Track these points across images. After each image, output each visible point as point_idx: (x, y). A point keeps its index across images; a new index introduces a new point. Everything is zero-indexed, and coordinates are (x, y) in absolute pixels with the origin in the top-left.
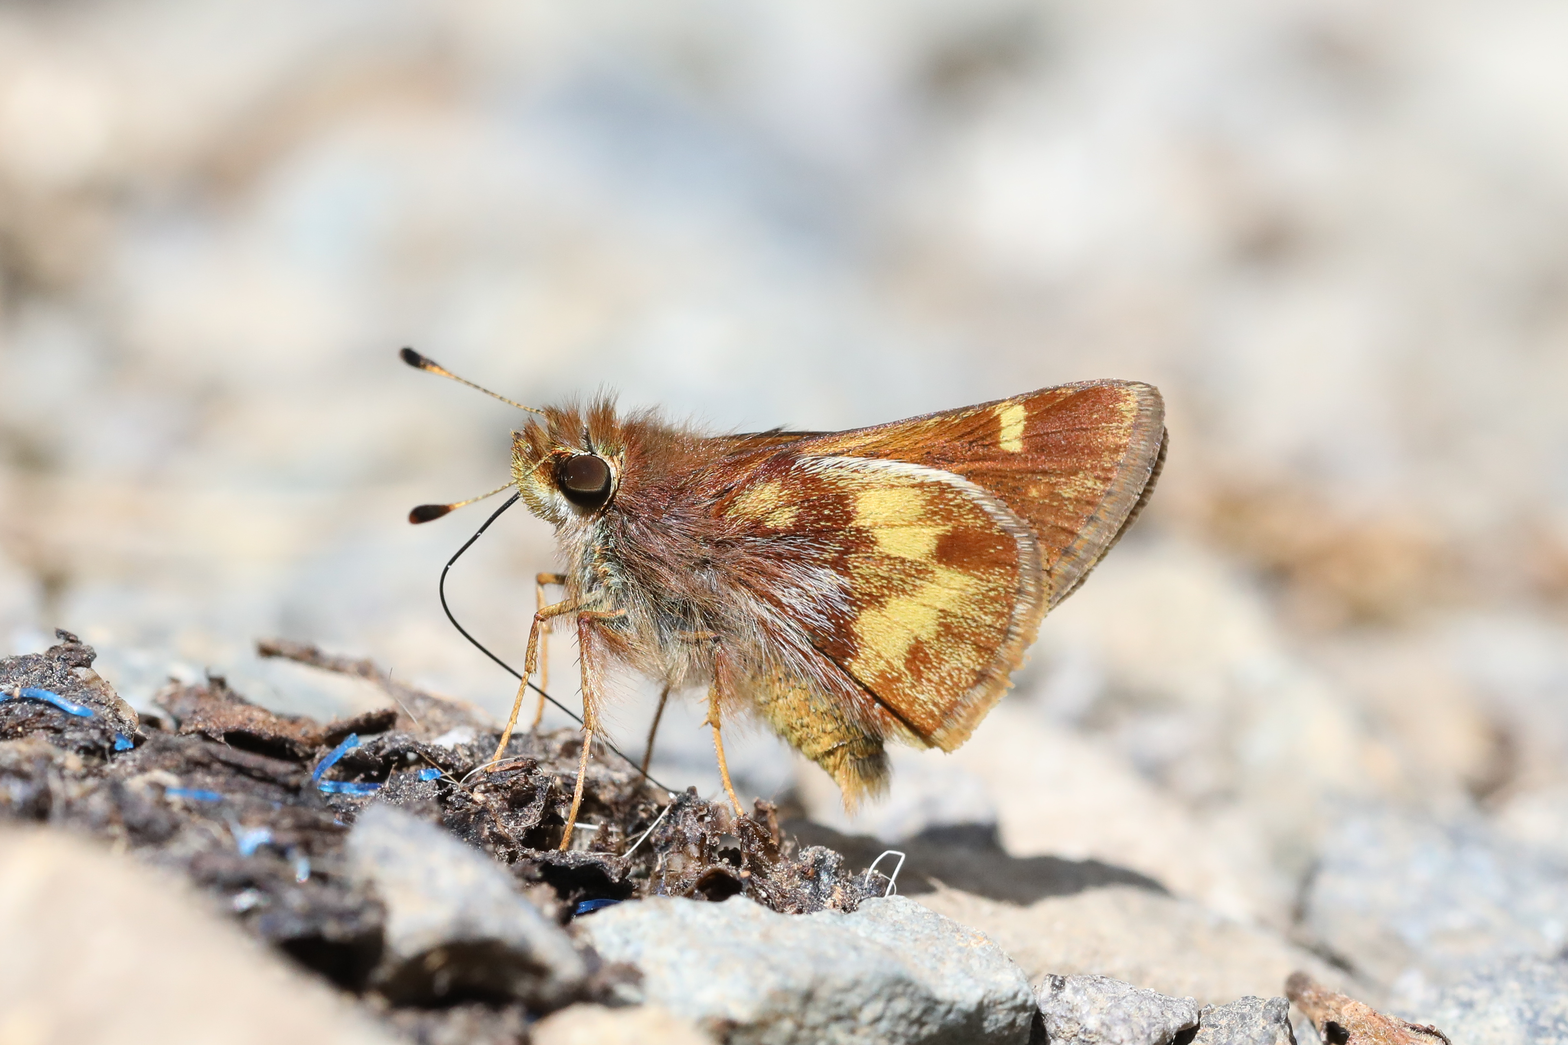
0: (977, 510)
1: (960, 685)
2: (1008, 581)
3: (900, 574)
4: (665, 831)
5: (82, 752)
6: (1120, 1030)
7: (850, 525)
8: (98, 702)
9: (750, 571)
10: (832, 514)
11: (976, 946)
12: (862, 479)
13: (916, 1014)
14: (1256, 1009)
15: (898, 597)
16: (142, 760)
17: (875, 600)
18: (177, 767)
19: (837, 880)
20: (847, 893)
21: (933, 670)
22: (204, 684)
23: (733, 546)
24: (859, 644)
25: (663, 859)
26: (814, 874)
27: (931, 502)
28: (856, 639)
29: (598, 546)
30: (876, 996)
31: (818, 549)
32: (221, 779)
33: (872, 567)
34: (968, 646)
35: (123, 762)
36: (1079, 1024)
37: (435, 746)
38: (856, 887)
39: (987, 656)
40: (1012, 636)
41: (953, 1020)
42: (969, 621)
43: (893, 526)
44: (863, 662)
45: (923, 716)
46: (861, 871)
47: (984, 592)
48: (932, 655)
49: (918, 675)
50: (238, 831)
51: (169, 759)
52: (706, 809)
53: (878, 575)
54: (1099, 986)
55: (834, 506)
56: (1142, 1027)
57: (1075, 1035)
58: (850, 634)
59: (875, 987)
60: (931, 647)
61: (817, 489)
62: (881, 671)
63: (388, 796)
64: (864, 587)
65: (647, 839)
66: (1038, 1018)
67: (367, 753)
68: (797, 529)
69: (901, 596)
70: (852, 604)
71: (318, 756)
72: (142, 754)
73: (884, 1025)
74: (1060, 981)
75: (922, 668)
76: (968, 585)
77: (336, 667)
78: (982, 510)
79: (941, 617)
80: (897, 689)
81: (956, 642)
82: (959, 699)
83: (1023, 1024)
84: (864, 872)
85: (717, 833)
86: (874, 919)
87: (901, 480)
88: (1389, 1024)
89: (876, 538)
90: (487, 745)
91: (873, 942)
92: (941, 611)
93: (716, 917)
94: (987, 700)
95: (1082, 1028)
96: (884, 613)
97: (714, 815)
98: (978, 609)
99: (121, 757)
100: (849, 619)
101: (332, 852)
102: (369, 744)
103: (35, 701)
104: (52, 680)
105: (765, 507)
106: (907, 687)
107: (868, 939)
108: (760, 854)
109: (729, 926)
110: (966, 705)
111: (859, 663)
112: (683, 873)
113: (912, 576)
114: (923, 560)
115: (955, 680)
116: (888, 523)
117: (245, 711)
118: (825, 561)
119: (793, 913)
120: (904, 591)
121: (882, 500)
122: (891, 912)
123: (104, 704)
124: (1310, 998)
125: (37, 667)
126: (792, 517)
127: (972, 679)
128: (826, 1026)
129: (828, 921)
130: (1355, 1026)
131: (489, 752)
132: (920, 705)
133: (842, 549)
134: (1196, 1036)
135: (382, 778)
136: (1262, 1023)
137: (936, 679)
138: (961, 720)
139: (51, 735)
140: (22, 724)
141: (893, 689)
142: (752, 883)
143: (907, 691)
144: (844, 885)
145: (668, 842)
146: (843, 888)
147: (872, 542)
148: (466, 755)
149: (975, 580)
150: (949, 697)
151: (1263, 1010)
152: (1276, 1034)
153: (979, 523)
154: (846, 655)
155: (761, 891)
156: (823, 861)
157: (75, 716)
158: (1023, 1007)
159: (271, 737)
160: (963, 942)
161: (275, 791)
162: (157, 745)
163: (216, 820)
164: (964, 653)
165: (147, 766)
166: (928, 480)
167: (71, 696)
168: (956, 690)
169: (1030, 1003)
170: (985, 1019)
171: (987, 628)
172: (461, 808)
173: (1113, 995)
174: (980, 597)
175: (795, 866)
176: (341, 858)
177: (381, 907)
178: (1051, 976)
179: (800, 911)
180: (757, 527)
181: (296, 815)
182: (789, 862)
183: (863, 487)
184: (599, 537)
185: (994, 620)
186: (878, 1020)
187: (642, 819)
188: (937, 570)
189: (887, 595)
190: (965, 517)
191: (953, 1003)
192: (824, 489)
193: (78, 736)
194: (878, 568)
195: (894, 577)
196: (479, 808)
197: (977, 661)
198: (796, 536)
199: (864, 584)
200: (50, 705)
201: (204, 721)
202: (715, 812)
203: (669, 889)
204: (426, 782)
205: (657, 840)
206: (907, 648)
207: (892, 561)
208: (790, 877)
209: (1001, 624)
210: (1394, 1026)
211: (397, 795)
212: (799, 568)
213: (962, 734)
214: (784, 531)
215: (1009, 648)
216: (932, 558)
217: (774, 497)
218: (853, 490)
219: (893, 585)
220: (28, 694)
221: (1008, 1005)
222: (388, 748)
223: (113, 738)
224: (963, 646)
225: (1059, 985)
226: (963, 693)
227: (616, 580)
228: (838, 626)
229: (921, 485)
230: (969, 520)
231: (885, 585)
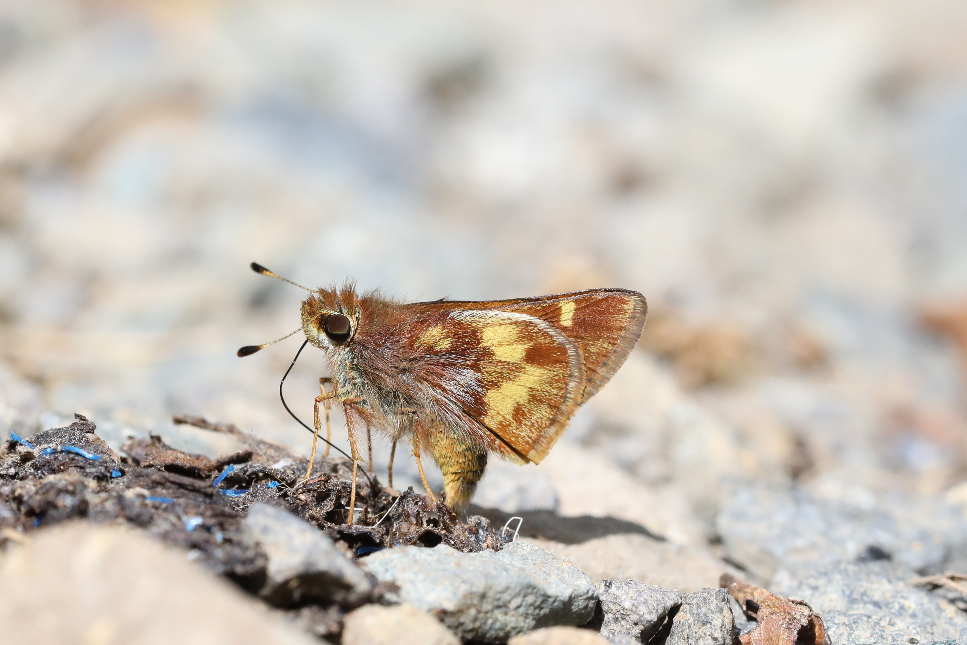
0: (545, 334)
1: (542, 426)
2: (564, 371)
3: (507, 370)
4: (397, 510)
5: (96, 478)
6: (642, 608)
7: (479, 346)
8: (102, 452)
9: (429, 373)
10: (470, 340)
11: (565, 566)
12: (485, 321)
13: (538, 603)
14: (711, 595)
15: (507, 382)
16: (127, 482)
17: (495, 385)
18: (147, 485)
19: (488, 533)
20: (494, 540)
21: (527, 419)
22: (148, 440)
23: (419, 361)
24: (487, 408)
25: (396, 525)
26: (476, 530)
27: (521, 332)
28: (486, 406)
29: (348, 362)
30: (517, 595)
31: (463, 359)
32: (171, 491)
33: (492, 367)
34: (545, 406)
35: (118, 483)
36: (620, 606)
37: (275, 469)
38: (498, 537)
39: (555, 411)
40: (567, 399)
41: (557, 606)
42: (545, 393)
43: (502, 345)
44: (490, 417)
45: (523, 444)
46: (500, 528)
47: (552, 377)
48: (527, 411)
49: (520, 422)
50: (184, 518)
51: (142, 480)
52: (419, 498)
53: (496, 371)
54: (629, 585)
55: (471, 337)
56: (654, 606)
57: (618, 611)
58: (483, 403)
59: (517, 590)
60: (526, 408)
61: (462, 328)
62: (500, 421)
63: (252, 497)
64: (489, 378)
65: (388, 515)
66: (599, 603)
67: (240, 474)
68: (452, 350)
69: (508, 381)
70: (483, 387)
71: (213, 476)
72: (128, 479)
73: (522, 610)
74: (609, 583)
75: (521, 418)
76: (543, 374)
77: (216, 429)
78: (548, 334)
79: (530, 391)
80: (509, 430)
81: (539, 404)
82: (542, 434)
83: (592, 606)
84: (501, 529)
85: (426, 511)
86: (512, 554)
87: (505, 321)
88: (781, 600)
89: (493, 352)
90: (301, 468)
91: (513, 566)
92: (530, 388)
93: (431, 555)
94: (557, 433)
95: (622, 607)
96: (500, 391)
97: (423, 501)
98: (549, 386)
99: (116, 481)
100: (482, 395)
101: (233, 528)
102: (240, 469)
103: (69, 452)
104: (75, 441)
105: (434, 339)
106: (514, 429)
107: (510, 564)
108: (448, 521)
109: (438, 560)
110: (546, 436)
111: (488, 418)
112: (408, 532)
113: (514, 371)
114: (519, 362)
115: (540, 424)
116: (500, 344)
117: (173, 453)
118: (468, 365)
119: (468, 552)
120: (510, 379)
121: (495, 332)
122: (520, 550)
123: (105, 453)
124: (735, 587)
125: (67, 434)
126: (449, 344)
127: (549, 423)
128: (492, 611)
129: (488, 556)
130: (763, 602)
131: (302, 471)
132: (522, 438)
133: (476, 359)
134: (680, 610)
135: (247, 487)
136: (715, 602)
137: (529, 424)
138: (543, 445)
139: (79, 470)
140: (63, 465)
141: (507, 431)
142: (447, 536)
143: (514, 431)
144: (492, 536)
145: (399, 516)
146: (492, 538)
147: (492, 354)
148: (291, 473)
149: (547, 371)
150: (537, 433)
151: (715, 595)
152: (723, 607)
153: (547, 341)
154: (480, 415)
155: (451, 541)
156: (480, 523)
157: (90, 459)
158: (592, 598)
159: (189, 467)
160: (559, 564)
161: (200, 497)
162: (135, 474)
163: (172, 513)
164: (543, 409)
165: (131, 485)
166: (519, 320)
167: (87, 449)
168: (540, 429)
169: (595, 595)
170: (573, 605)
171: (555, 396)
172: (293, 503)
173: (637, 590)
174: (550, 380)
175: (466, 527)
176: (239, 530)
177: (265, 557)
178: (604, 580)
179: (471, 551)
180: (430, 350)
181: (212, 509)
182: (462, 524)
183: (485, 325)
184: (348, 358)
185: (558, 391)
186: (519, 607)
187: (384, 504)
188: (527, 367)
189: (501, 382)
190: (540, 338)
191: (557, 597)
192: (464, 328)
193: (93, 470)
194: (495, 368)
195: (504, 372)
196: (303, 503)
197: (550, 413)
198: (452, 353)
199: (489, 376)
200: (77, 454)
201: (153, 459)
202: (423, 500)
203: (401, 541)
204: (271, 488)
205: (393, 515)
206: (513, 409)
207: (503, 364)
208: (463, 533)
209: (561, 394)
210: (783, 601)
211: (257, 496)
212: (453, 370)
213: (544, 452)
214: (444, 351)
215: (567, 406)
216: (523, 361)
217: (439, 334)
218: (480, 328)
219: (504, 376)
220: (65, 449)
221: (584, 597)
222: (250, 471)
223: (111, 471)
224: (542, 406)
225: (608, 585)
226: (544, 430)
227: (358, 380)
228: (476, 399)
229: (516, 323)
230: (542, 340)
231: (500, 376)
